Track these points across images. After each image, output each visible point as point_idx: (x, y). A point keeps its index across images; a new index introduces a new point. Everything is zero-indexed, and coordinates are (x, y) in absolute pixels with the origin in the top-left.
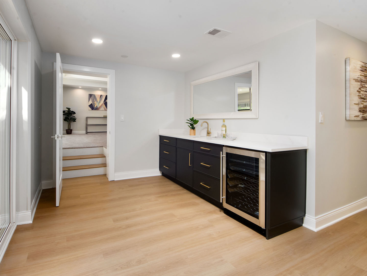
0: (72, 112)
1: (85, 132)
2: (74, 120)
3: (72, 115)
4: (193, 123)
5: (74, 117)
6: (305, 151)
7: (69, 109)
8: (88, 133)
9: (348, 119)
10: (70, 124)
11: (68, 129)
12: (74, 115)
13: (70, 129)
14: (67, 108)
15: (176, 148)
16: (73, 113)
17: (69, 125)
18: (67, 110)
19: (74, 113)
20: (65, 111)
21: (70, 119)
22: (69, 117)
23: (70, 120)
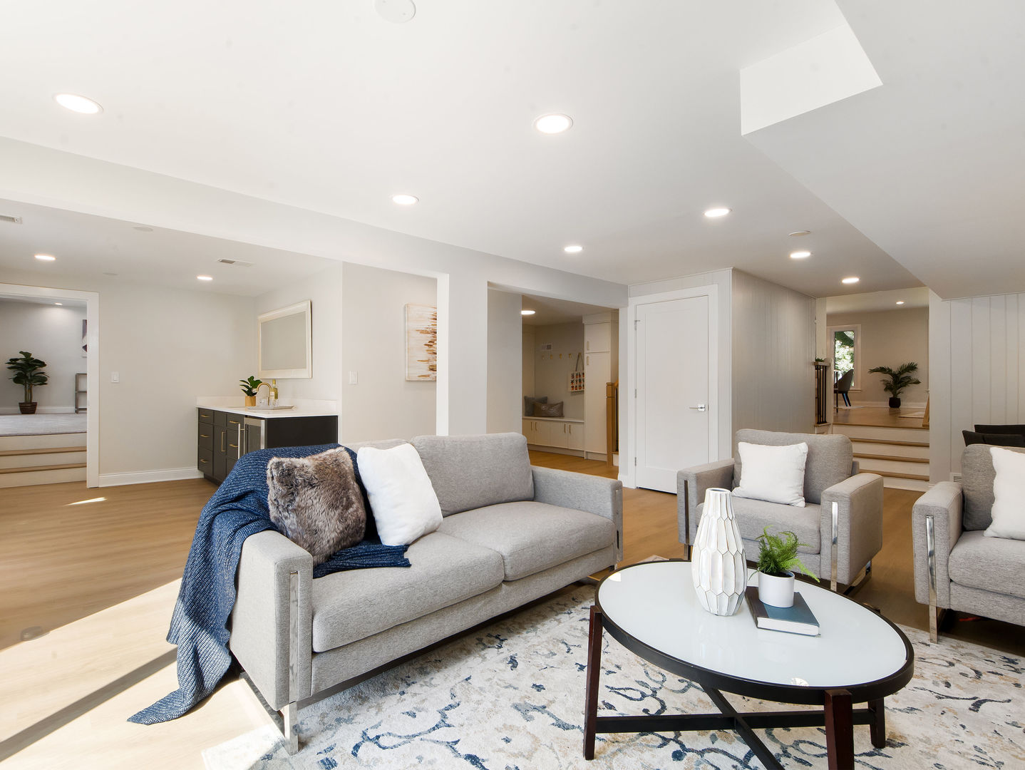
0: (38, 361)
1: (73, 409)
2: (43, 381)
3: (35, 369)
4: (251, 387)
5: (43, 373)
6: (335, 418)
7: (27, 355)
8: (80, 412)
9: (407, 379)
10: (30, 389)
11: (26, 403)
12: (43, 369)
13: (31, 403)
14: (21, 352)
15: (214, 427)
16: (38, 364)
17: (29, 393)
18: (23, 357)
19: (43, 364)
20: (17, 359)
21: (29, 378)
22: (28, 374)
23: (31, 380)
